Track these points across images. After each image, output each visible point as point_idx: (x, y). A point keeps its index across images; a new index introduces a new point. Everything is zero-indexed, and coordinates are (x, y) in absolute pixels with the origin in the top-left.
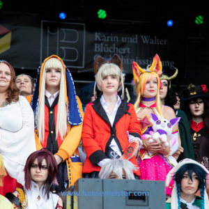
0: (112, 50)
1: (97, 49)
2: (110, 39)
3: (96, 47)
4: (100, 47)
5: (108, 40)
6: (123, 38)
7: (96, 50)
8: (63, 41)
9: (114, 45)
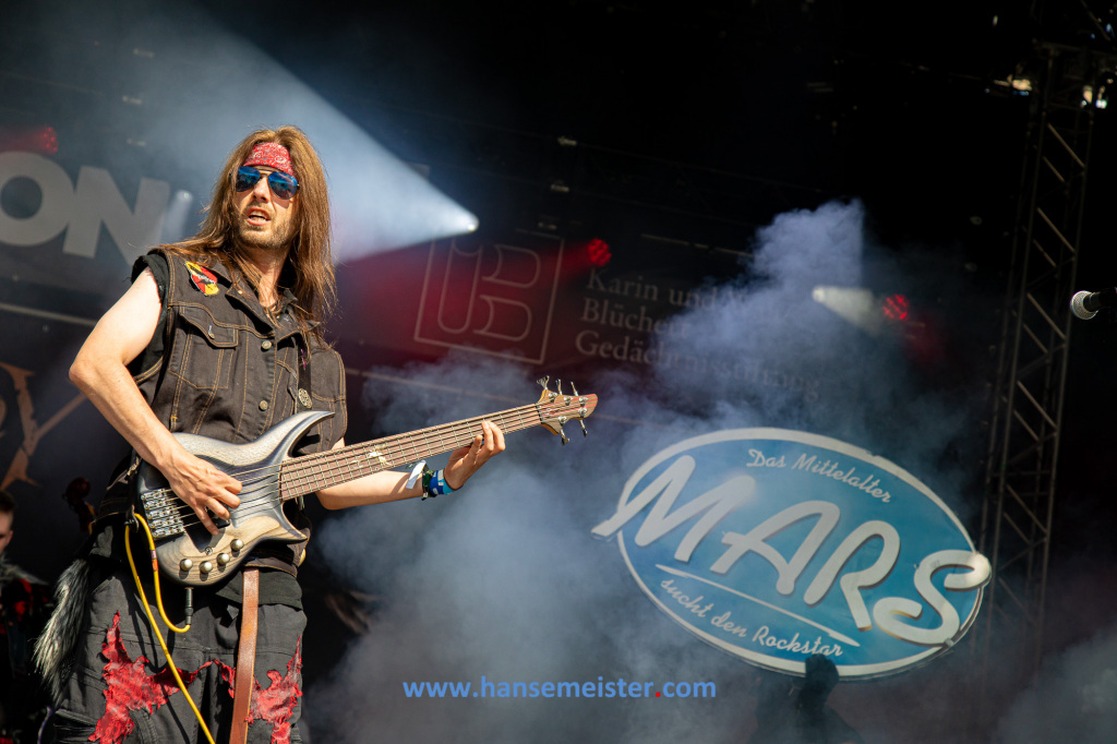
0: (634, 322)
1: (591, 315)
2: (633, 290)
3: (587, 308)
4: (600, 310)
5: (626, 293)
6: (672, 292)
7: (585, 318)
8: (491, 279)
9: (643, 309)
